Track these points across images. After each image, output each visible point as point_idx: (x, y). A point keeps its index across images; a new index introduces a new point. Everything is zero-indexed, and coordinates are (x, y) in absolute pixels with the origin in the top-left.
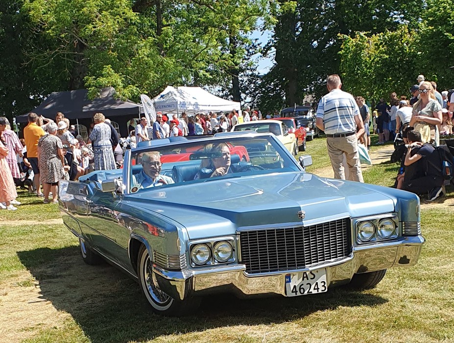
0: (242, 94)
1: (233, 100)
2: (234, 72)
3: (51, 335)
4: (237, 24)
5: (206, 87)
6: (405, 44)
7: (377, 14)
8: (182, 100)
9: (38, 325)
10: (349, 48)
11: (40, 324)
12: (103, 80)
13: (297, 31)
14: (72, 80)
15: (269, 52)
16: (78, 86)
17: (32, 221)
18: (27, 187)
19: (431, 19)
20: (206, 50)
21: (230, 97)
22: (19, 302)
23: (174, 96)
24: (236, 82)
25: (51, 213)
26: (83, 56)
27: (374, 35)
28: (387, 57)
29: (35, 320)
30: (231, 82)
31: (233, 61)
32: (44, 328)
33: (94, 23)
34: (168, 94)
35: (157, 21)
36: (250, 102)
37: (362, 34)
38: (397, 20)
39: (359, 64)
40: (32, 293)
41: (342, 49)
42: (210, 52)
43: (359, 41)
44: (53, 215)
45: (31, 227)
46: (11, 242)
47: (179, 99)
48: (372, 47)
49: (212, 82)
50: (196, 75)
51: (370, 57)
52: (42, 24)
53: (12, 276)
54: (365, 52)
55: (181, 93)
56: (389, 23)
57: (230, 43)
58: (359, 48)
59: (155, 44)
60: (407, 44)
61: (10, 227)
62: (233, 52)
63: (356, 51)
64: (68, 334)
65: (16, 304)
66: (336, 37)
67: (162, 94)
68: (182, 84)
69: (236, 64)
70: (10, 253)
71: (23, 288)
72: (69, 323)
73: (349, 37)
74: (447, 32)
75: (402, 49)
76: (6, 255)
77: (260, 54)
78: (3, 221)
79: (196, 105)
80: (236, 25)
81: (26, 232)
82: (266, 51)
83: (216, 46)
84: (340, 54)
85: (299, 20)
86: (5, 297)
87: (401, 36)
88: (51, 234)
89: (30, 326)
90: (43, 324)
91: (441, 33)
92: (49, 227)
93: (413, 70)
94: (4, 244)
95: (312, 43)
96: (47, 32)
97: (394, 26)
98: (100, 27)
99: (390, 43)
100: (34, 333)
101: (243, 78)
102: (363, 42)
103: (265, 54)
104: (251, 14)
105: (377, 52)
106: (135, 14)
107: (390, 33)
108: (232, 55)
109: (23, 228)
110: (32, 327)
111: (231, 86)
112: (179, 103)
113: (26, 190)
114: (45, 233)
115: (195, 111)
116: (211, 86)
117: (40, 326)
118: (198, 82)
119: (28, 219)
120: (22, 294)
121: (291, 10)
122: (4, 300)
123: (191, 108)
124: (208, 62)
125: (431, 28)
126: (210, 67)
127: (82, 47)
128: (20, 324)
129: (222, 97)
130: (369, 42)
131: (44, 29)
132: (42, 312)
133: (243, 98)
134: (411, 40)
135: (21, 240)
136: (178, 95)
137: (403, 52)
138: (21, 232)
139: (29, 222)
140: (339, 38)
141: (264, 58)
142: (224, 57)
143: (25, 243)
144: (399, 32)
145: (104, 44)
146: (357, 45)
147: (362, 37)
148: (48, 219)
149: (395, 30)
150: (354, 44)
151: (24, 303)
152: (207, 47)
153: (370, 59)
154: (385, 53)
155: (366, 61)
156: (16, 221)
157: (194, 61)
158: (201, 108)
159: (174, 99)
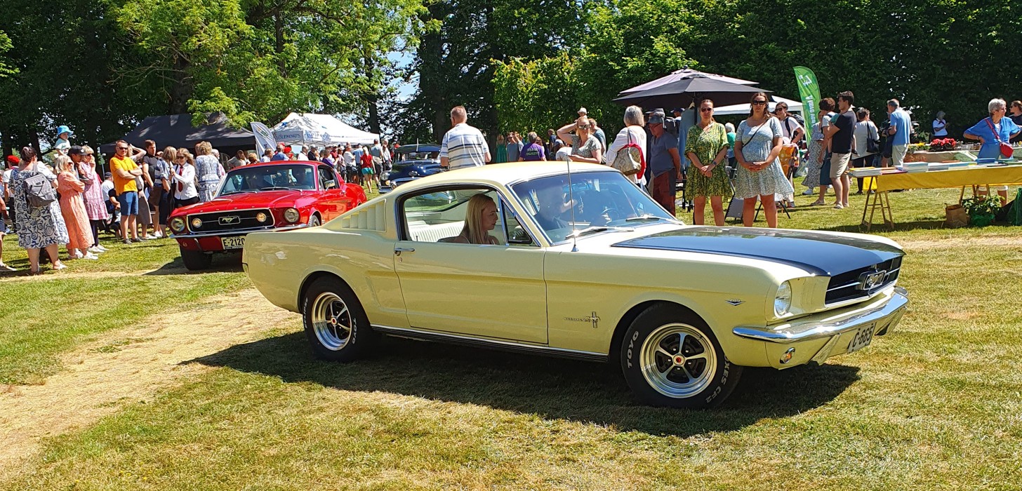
0: (381, 125)
1: (371, 131)
2: (370, 98)
3: (137, 410)
4: (373, 43)
5: (338, 114)
6: (565, 73)
7: (535, 37)
8: (308, 129)
9: (121, 399)
10: (503, 76)
11: (123, 398)
12: (212, 105)
13: (444, 53)
14: (171, 103)
15: (412, 76)
16: (179, 110)
17: (118, 273)
18: (113, 231)
19: (593, 45)
20: (336, 72)
21: (366, 128)
22: (97, 371)
23: (299, 125)
24: (373, 110)
25: (143, 263)
26: (185, 75)
27: (531, 61)
28: (546, 87)
29: (117, 393)
30: (368, 110)
31: (369, 86)
32: (128, 403)
33: (199, 35)
34: (292, 122)
35: (276, 35)
36: (391, 134)
37: (518, 59)
38: (556, 46)
39: (515, 95)
40: (115, 360)
41: (495, 76)
42: (342, 74)
43: (515, 67)
44: (145, 265)
45: (117, 280)
46: (91, 299)
47: (305, 128)
48: (529, 76)
49: (345, 109)
50: (326, 100)
51: (527, 87)
52: (132, 33)
53: (90, 340)
54: (521, 81)
55: (307, 122)
56: (548, 49)
57: (366, 63)
58: (515, 76)
59: (274, 62)
60: (568, 73)
61: (90, 280)
62: (370, 75)
63: (511, 79)
64: (158, 410)
65: (94, 374)
66: (488, 63)
67: (283, 121)
68: (309, 111)
69: (373, 89)
70: (88, 311)
71: (104, 355)
72: (161, 396)
73: (503, 63)
74: (612, 61)
75: (562, 78)
76: (83, 314)
77: (401, 78)
78: (82, 272)
79: (327, 136)
80: (371, 45)
81: (110, 285)
82: (409, 76)
83: (347, 68)
84: (492, 83)
85: (445, 41)
86: (81, 366)
87: (561, 63)
88: (142, 289)
89: (111, 401)
90: (127, 398)
91: (604, 62)
92: (140, 280)
93: (575, 103)
94: (82, 300)
95: (461, 68)
96: (140, 44)
97: (553, 52)
98: (206, 40)
99: (549, 71)
100: (115, 409)
101: (382, 106)
102: (519, 69)
103: (407, 79)
104: (388, 32)
105: (535, 81)
106: (249, 27)
107: (548, 60)
108: (368, 78)
109: (107, 282)
110: (113, 401)
111: (368, 115)
112: (304, 133)
113: (113, 235)
114: (134, 287)
115: (325, 142)
116: (344, 114)
117: (123, 400)
118: (328, 109)
119: (113, 270)
120: (102, 362)
121: (435, 30)
122: (78, 370)
123: (320, 139)
124: (339, 85)
125: (593, 55)
126: (343, 92)
127: (183, 63)
128: (99, 399)
129: (357, 127)
130: (525, 69)
131: (135, 41)
132: (127, 384)
133: (382, 129)
134: (572, 68)
135: (103, 296)
136: (304, 123)
137: (563, 82)
138: (104, 286)
139: (115, 274)
140: (492, 64)
141: (406, 83)
142: (358, 80)
143: (108, 299)
144: (558, 59)
145: (211, 60)
146: (512, 73)
147: (517, 63)
148: (138, 270)
149: (555, 57)
150: (509, 71)
151: (104, 373)
152: (337, 68)
153: (527, 89)
154: (544, 82)
155: (522, 91)
156: (98, 273)
157: (322, 84)
158: (333, 139)
159: (299, 128)
